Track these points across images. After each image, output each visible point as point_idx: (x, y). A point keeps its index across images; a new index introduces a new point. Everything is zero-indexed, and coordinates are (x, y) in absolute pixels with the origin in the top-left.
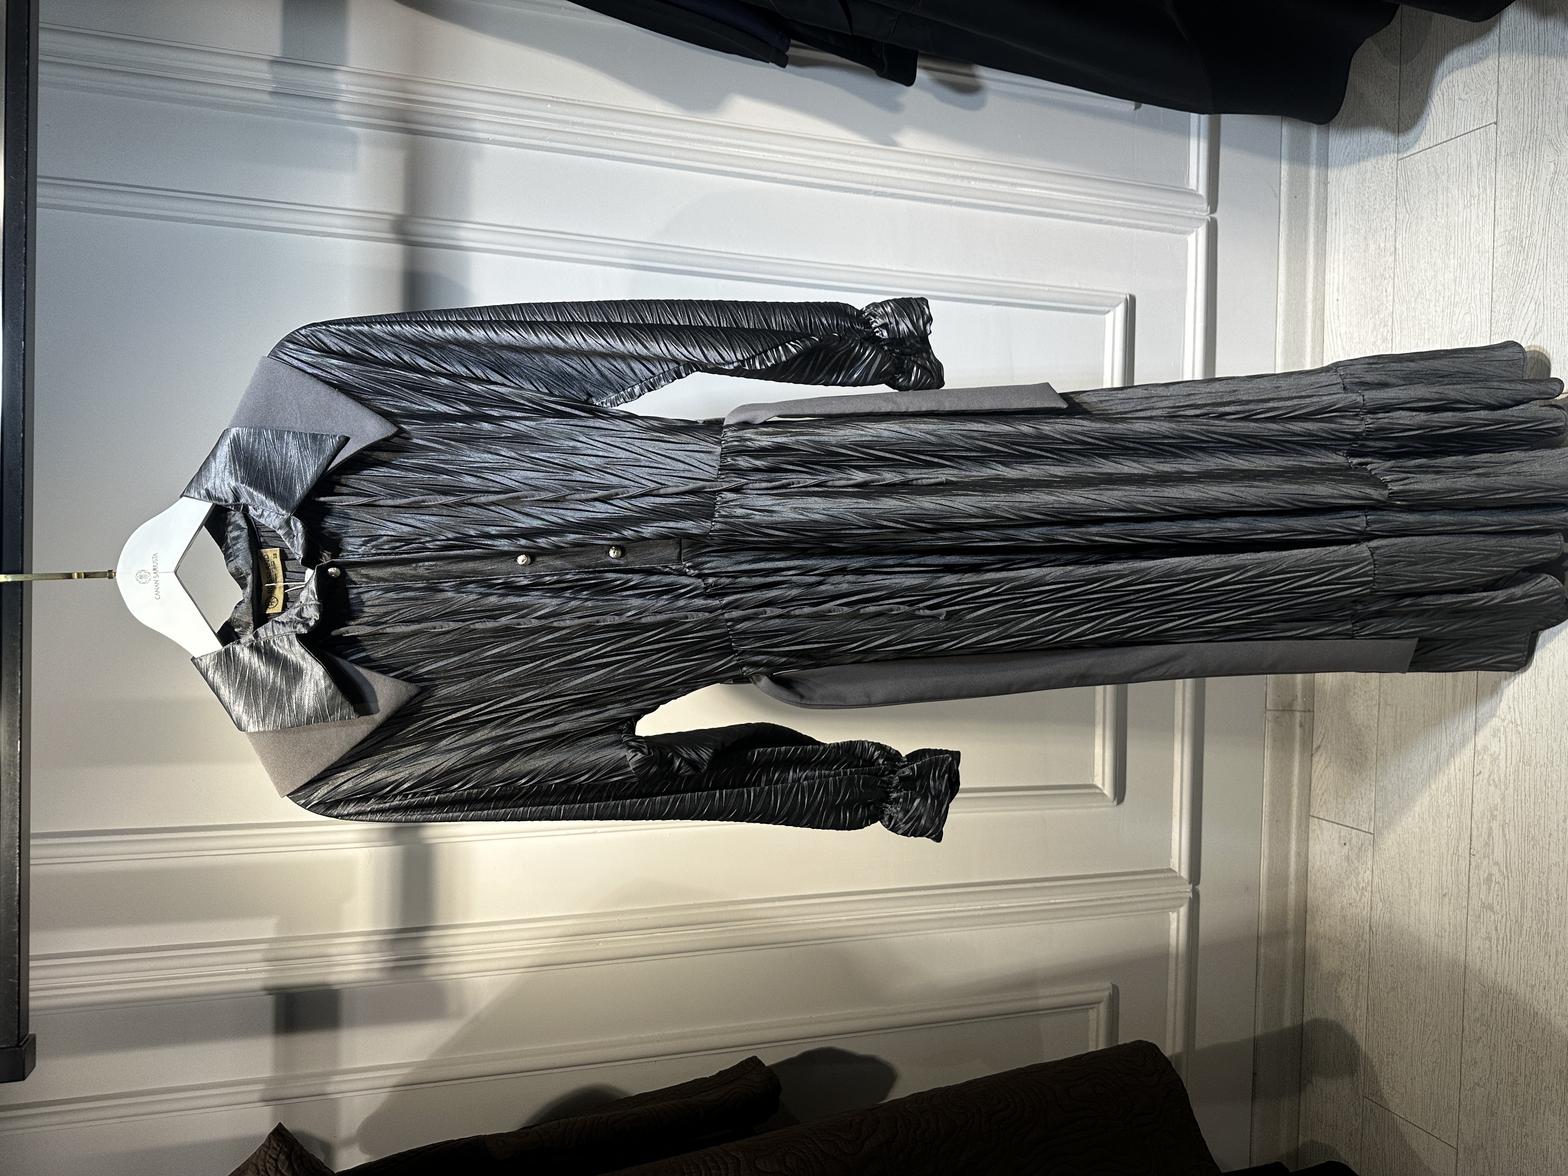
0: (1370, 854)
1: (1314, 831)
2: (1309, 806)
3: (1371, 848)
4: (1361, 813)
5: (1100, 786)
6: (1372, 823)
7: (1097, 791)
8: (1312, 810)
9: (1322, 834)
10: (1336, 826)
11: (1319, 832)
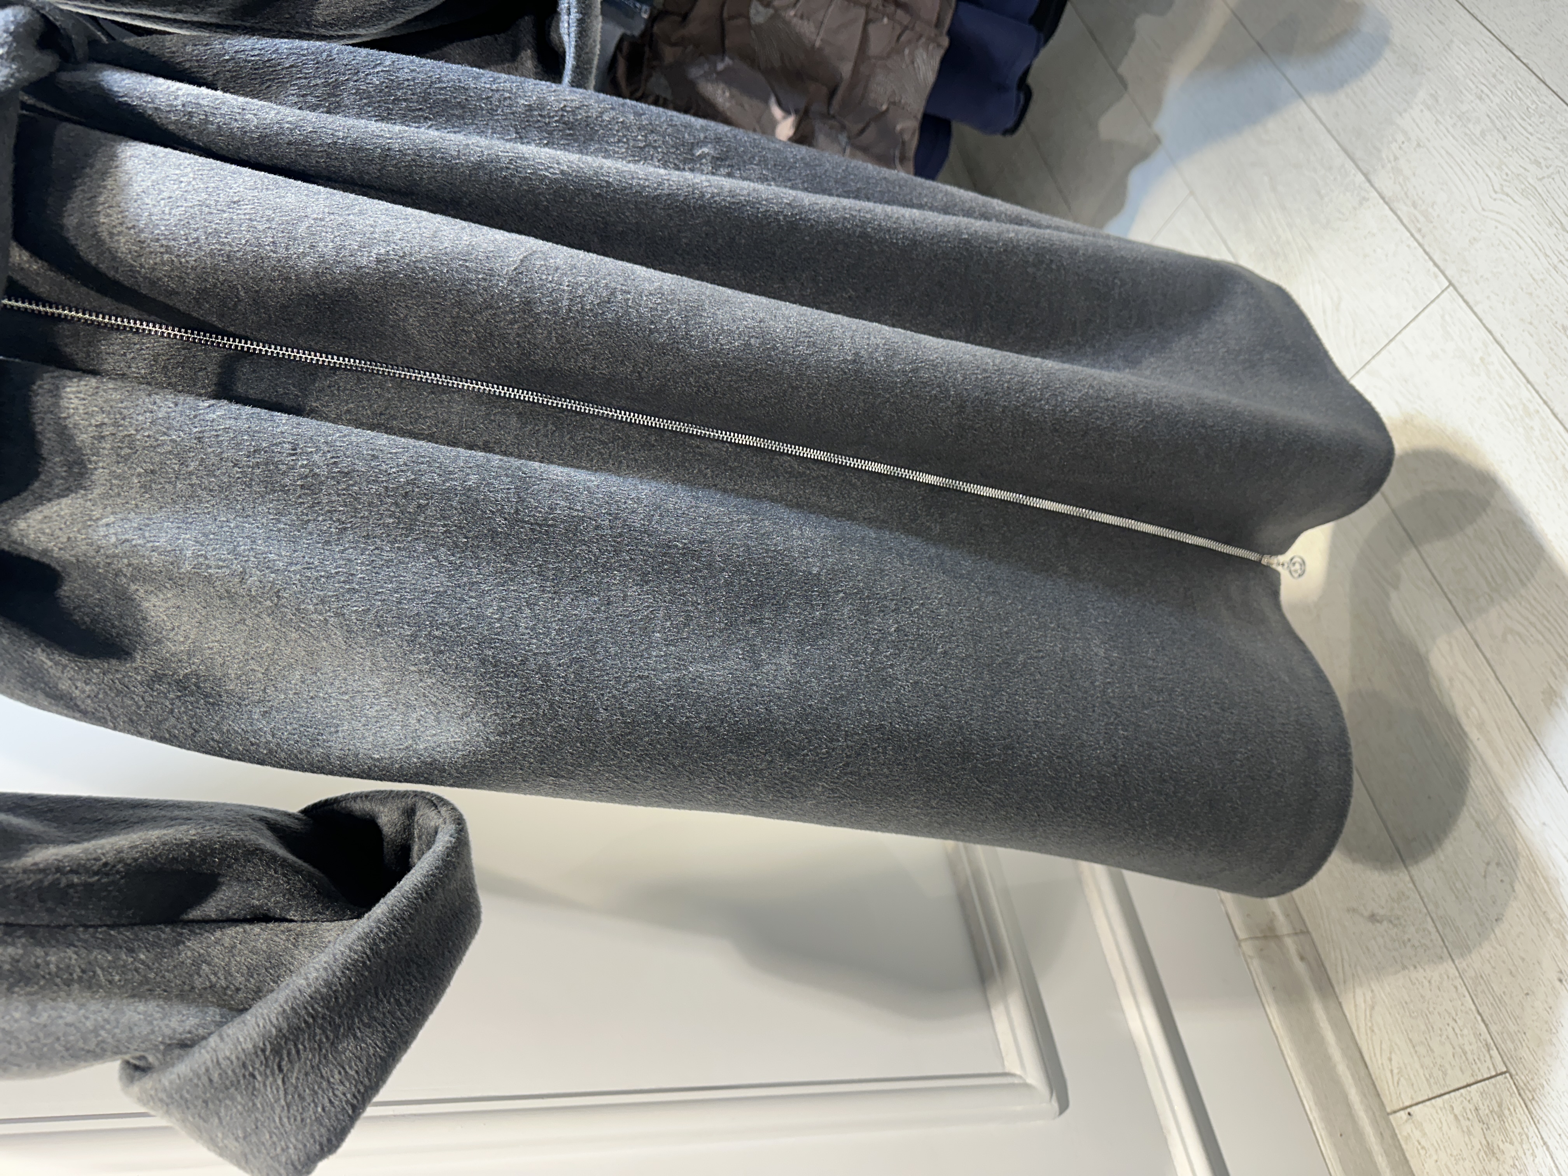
0: (1521, 1112)
1: (1408, 1138)
2: (1379, 1095)
3: (1517, 1100)
4: (1467, 1048)
5: (1018, 1072)
6: (1494, 1052)
7: (1016, 1081)
8: (1386, 1101)
9: (1424, 1134)
10: (1439, 1100)
11: (1417, 1134)
